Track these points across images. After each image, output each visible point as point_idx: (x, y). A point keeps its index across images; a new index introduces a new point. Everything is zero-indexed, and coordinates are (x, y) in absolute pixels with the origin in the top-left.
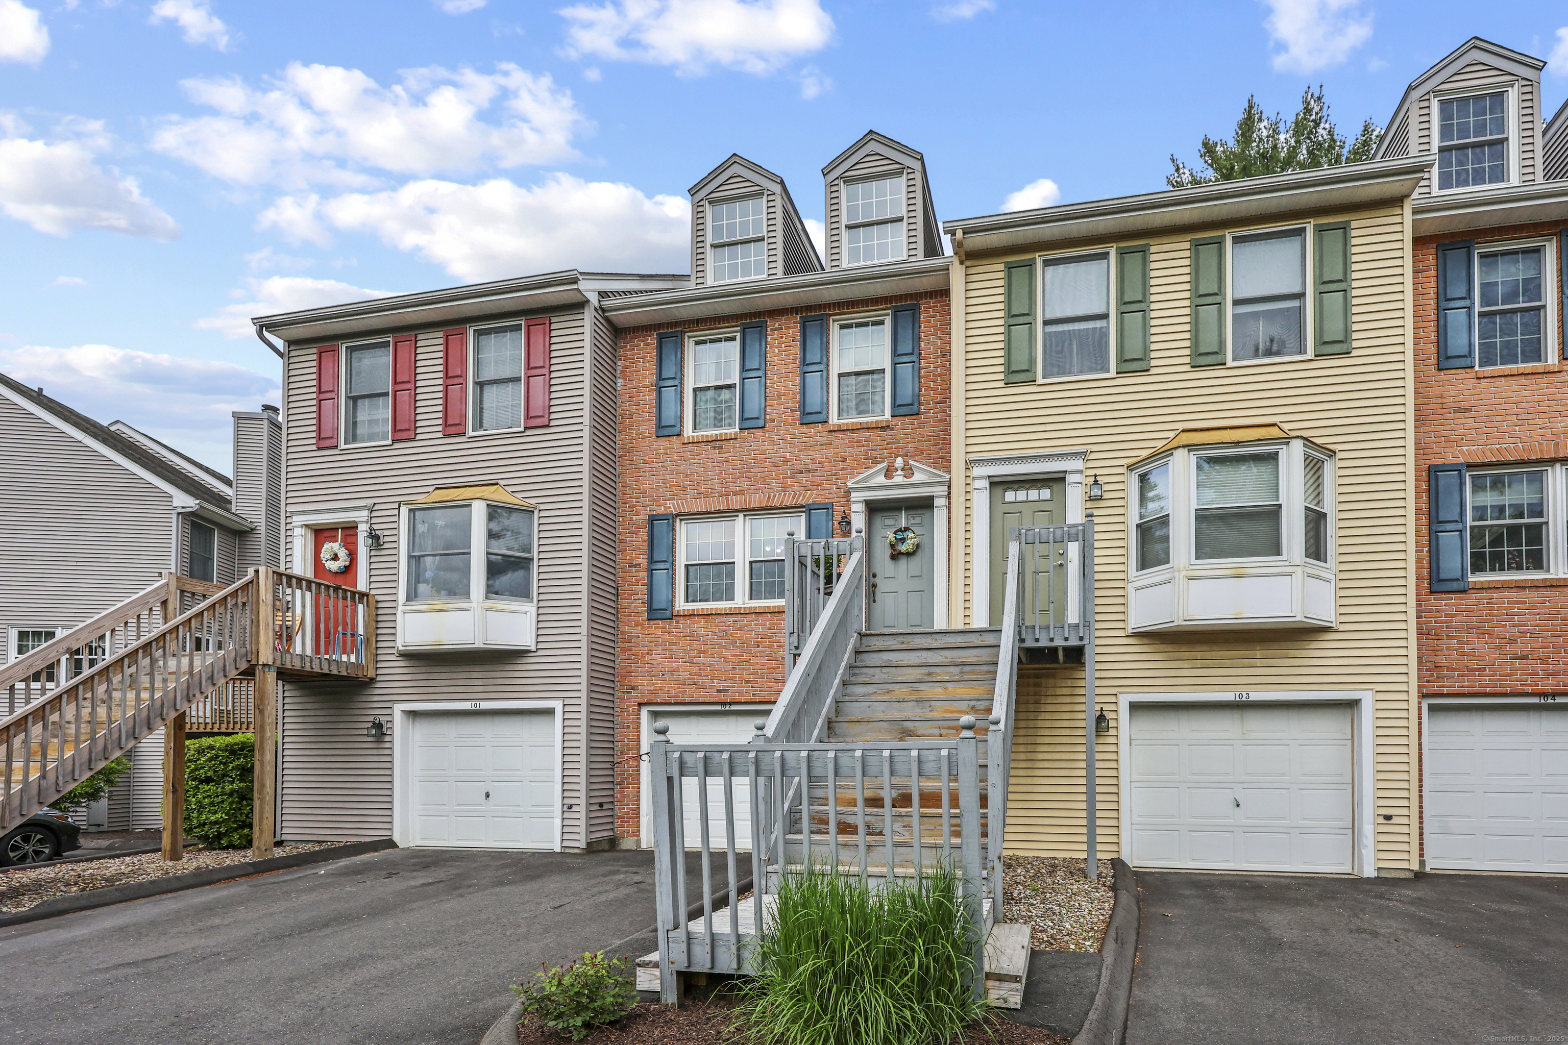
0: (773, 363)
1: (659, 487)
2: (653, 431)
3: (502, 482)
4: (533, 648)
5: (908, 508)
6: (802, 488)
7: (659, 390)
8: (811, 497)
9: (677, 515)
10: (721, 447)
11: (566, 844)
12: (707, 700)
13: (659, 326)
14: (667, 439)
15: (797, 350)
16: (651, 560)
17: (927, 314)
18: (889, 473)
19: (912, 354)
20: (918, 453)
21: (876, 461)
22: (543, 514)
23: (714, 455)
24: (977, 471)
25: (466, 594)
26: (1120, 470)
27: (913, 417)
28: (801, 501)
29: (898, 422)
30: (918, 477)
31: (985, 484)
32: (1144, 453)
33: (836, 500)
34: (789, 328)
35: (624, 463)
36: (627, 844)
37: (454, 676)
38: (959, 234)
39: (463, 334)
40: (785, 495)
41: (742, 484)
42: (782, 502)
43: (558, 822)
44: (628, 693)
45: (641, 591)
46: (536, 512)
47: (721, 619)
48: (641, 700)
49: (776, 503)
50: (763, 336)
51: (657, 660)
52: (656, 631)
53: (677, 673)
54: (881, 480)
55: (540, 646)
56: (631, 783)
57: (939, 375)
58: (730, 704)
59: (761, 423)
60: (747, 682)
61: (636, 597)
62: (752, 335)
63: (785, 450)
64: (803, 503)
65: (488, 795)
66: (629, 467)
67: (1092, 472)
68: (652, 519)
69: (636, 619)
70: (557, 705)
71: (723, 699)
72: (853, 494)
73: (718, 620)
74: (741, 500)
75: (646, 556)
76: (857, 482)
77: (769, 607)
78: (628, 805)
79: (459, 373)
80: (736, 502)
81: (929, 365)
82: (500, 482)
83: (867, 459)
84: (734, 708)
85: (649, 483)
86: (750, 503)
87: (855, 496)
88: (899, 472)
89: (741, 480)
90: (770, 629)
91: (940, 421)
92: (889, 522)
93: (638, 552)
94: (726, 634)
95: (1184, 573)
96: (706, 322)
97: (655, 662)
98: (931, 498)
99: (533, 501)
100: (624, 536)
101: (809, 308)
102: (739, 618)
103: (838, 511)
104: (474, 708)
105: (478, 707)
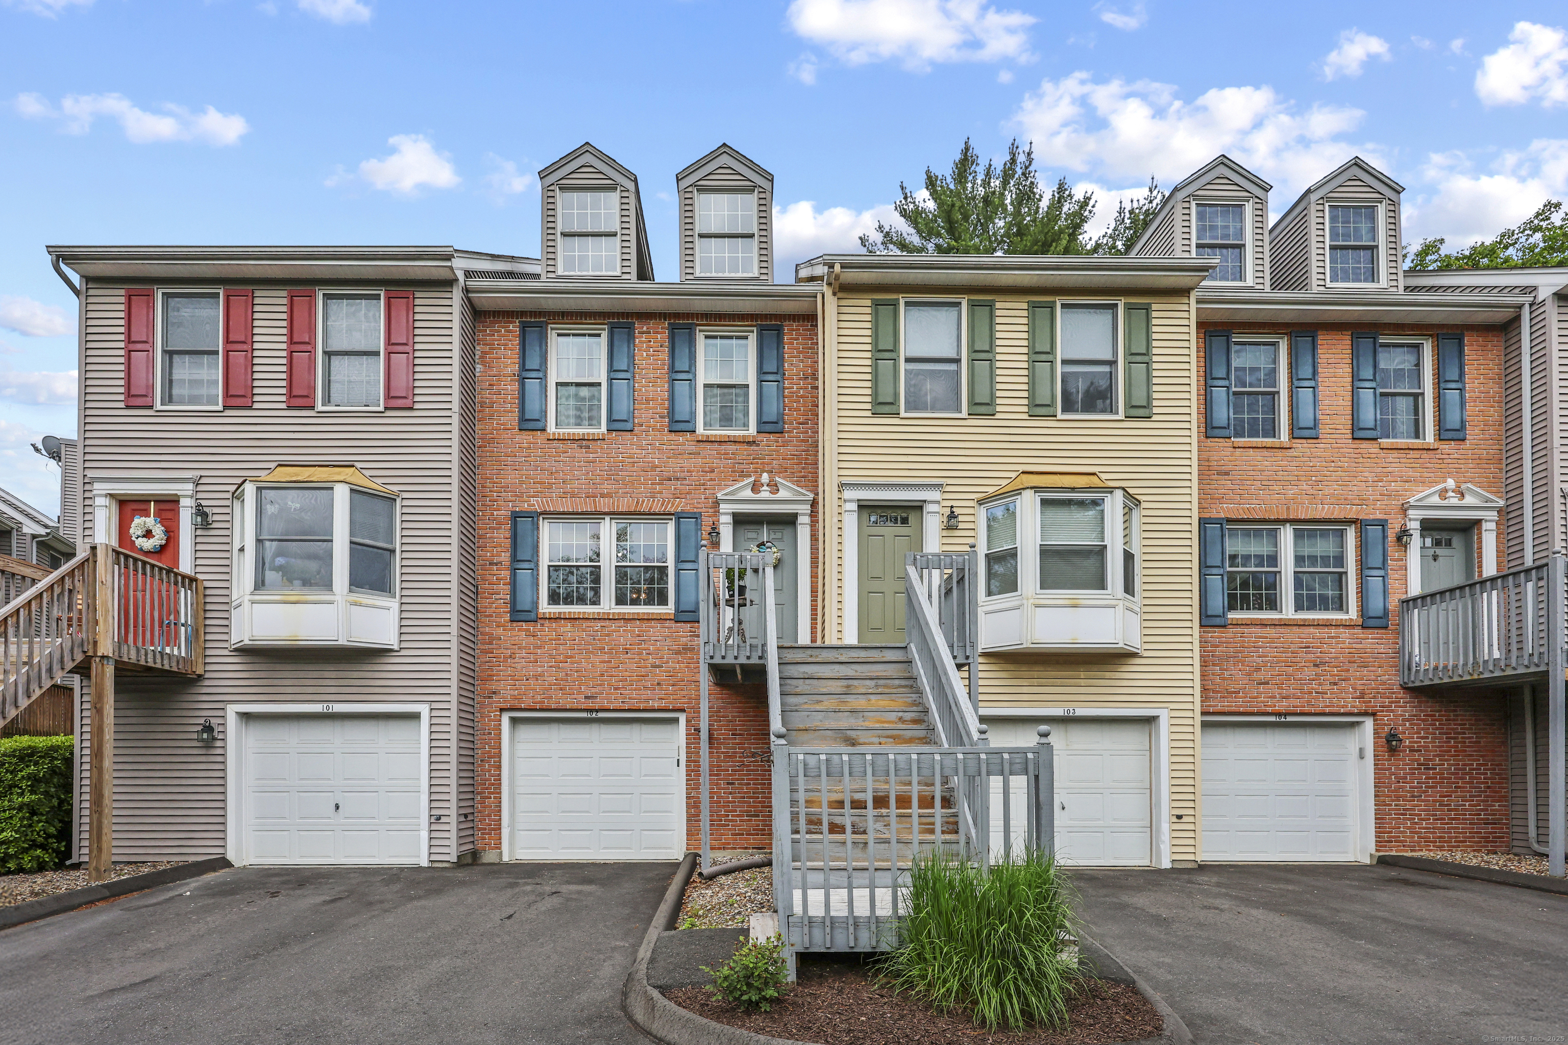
0: (641, 367)
1: (521, 483)
2: (516, 423)
3: (359, 465)
4: (396, 647)
5: (769, 523)
6: (671, 496)
7: (522, 381)
8: (680, 506)
9: (541, 514)
10: (588, 447)
11: (433, 858)
12: (575, 706)
13: (522, 314)
14: (530, 433)
15: (665, 355)
16: (515, 559)
17: (792, 337)
18: (756, 487)
19: (776, 373)
20: (783, 470)
21: (743, 475)
22: (405, 503)
23: (581, 454)
24: (848, 494)
25: (327, 585)
26: (971, 504)
27: (778, 435)
28: (670, 509)
29: (761, 437)
30: (783, 494)
31: (854, 506)
32: (991, 490)
33: (704, 510)
34: (657, 333)
35: (484, 454)
36: (489, 857)
37: (301, 675)
38: (837, 268)
39: (312, 296)
40: (654, 501)
41: (610, 487)
42: (651, 508)
43: (424, 834)
44: (489, 697)
45: (504, 590)
46: (398, 501)
47: (589, 624)
48: (503, 705)
49: (644, 508)
50: (631, 338)
51: (520, 663)
52: (519, 634)
53: (542, 678)
54: (748, 494)
55: (404, 645)
56: (493, 793)
57: (802, 397)
58: (597, 711)
59: (629, 426)
60: (616, 689)
61: (498, 596)
62: (620, 334)
63: (654, 456)
64: (672, 511)
65: (337, 807)
66: (490, 459)
67: (949, 503)
68: (515, 516)
69: (498, 620)
70: (424, 709)
71: (590, 704)
72: (722, 506)
73: (585, 624)
74: (609, 503)
75: (508, 554)
76: (726, 494)
77: (638, 614)
78: (489, 815)
79: (307, 340)
80: (604, 505)
81: (793, 385)
82: (356, 464)
83: (734, 471)
84: (601, 715)
85: (511, 477)
86: (618, 507)
87: (723, 507)
88: (765, 488)
89: (609, 482)
90: (639, 636)
91: (803, 441)
92: (753, 535)
93: (499, 549)
94: (594, 639)
95: (1031, 601)
96: (572, 316)
97: (519, 666)
98: (795, 516)
99: (395, 488)
100: (484, 531)
101: (677, 315)
102: (607, 623)
103: (707, 522)
104: (325, 710)
105: (330, 710)
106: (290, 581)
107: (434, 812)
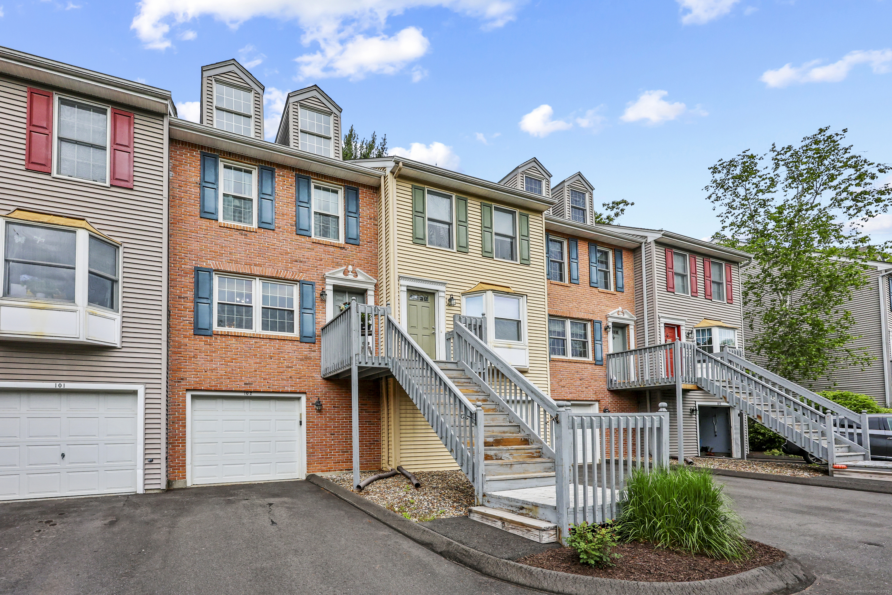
0: (279, 195)
1: (201, 250)
2: (198, 213)
3: (89, 220)
4: (118, 346)
5: (349, 293)
6: (298, 271)
7: (203, 188)
8: (302, 277)
9: (215, 270)
10: (246, 235)
11: (147, 487)
12: (238, 389)
13: (202, 147)
14: (208, 220)
15: (293, 190)
16: (197, 296)
17: (364, 195)
18: (345, 272)
19: (355, 213)
20: (360, 265)
21: (339, 265)
22: (126, 250)
23: (242, 238)
24: (402, 282)
25: (71, 298)
26: (458, 294)
27: (357, 246)
28: (297, 278)
29: (347, 246)
30: (360, 278)
31: (405, 289)
32: (467, 289)
33: (316, 281)
34: (289, 177)
35: (175, 228)
36: (178, 484)
37: (36, 361)
38: (401, 164)
39: (49, 97)
40: (287, 272)
41: (260, 260)
42: (285, 276)
43: (140, 472)
44: (179, 382)
45: (189, 316)
46: (121, 249)
47: (246, 340)
48: (188, 387)
49: (282, 275)
50: (273, 177)
51: (201, 361)
52: (200, 343)
53: (216, 371)
54: (341, 275)
55: (124, 345)
56: (181, 443)
57: (369, 228)
58: (251, 392)
59: (272, 227)
60: (264, 379)
61: (185, 319)
62: (266, 175)
63: (287, 247)
64: (298, 279)
65: (63, 455)
66: (179, 232)
67: (450, 293)
68: (197, 270)
69: (185, 333)
70: (141, 389)
71: (248, 388)
72: (327, 280)
73: (245, 340)
74: (260, 270)
75: (193, 293)
76: (330, 274)
77: (278, 336)
78: (178, 457)
79: (45, 126)
80: (257, 270)
81: (365, 221)
82: (86, 218)
83: (333, 262)
84: (253, 395)
85: (195, 246)
86: (265, 273)
87: (328, 281)
88: (350, 273)
89: (259, 258)
90: (278, 349)
91: (369, 251)
92: (341, 298)
93: (186, 289)
94: (250, 349)
95: (493, 344)
96: (236, 156)
97: (200, 363)
98: (366, 291)
99: (119, 240)
100: (175, 277)
101: (300, 170)
102: (258, 340)
103: (318, 288)
104: (58, 387)
105: (62, 387)
106: (34, 292)
107: (148, 457)
